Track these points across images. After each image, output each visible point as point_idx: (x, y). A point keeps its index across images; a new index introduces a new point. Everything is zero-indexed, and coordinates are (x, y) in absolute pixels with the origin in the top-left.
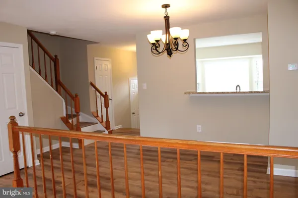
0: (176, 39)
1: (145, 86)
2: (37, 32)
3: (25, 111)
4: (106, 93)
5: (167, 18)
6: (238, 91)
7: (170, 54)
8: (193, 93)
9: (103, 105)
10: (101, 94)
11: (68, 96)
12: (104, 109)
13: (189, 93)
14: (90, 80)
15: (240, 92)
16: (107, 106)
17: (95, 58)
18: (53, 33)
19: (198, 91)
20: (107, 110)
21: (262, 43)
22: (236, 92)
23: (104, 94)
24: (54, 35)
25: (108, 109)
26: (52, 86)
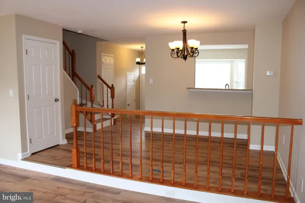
0: (192, 48)
1: (151, 81)
2: (67, 31)
3: (59, 98)
4: (112, 85)
5: (184, 32)
6: (227, 88)
7: (185, 58)
8: (191, 88)
9: (110, 95)
10: (108, 86)
11: (83, 86)
12: (110, 99)
13: (189, 88)
14: (98, 73)
15: (228, 90)
16: (113, 97)
17: (102, 54)
18: (80, 32)
19: (196, 87)
20: (113, 101)
21: (248, 49)
22: (226, 89)
23: (111, 86)
24: (81, 34)
25: (114, 99)
26: (69, 76)
